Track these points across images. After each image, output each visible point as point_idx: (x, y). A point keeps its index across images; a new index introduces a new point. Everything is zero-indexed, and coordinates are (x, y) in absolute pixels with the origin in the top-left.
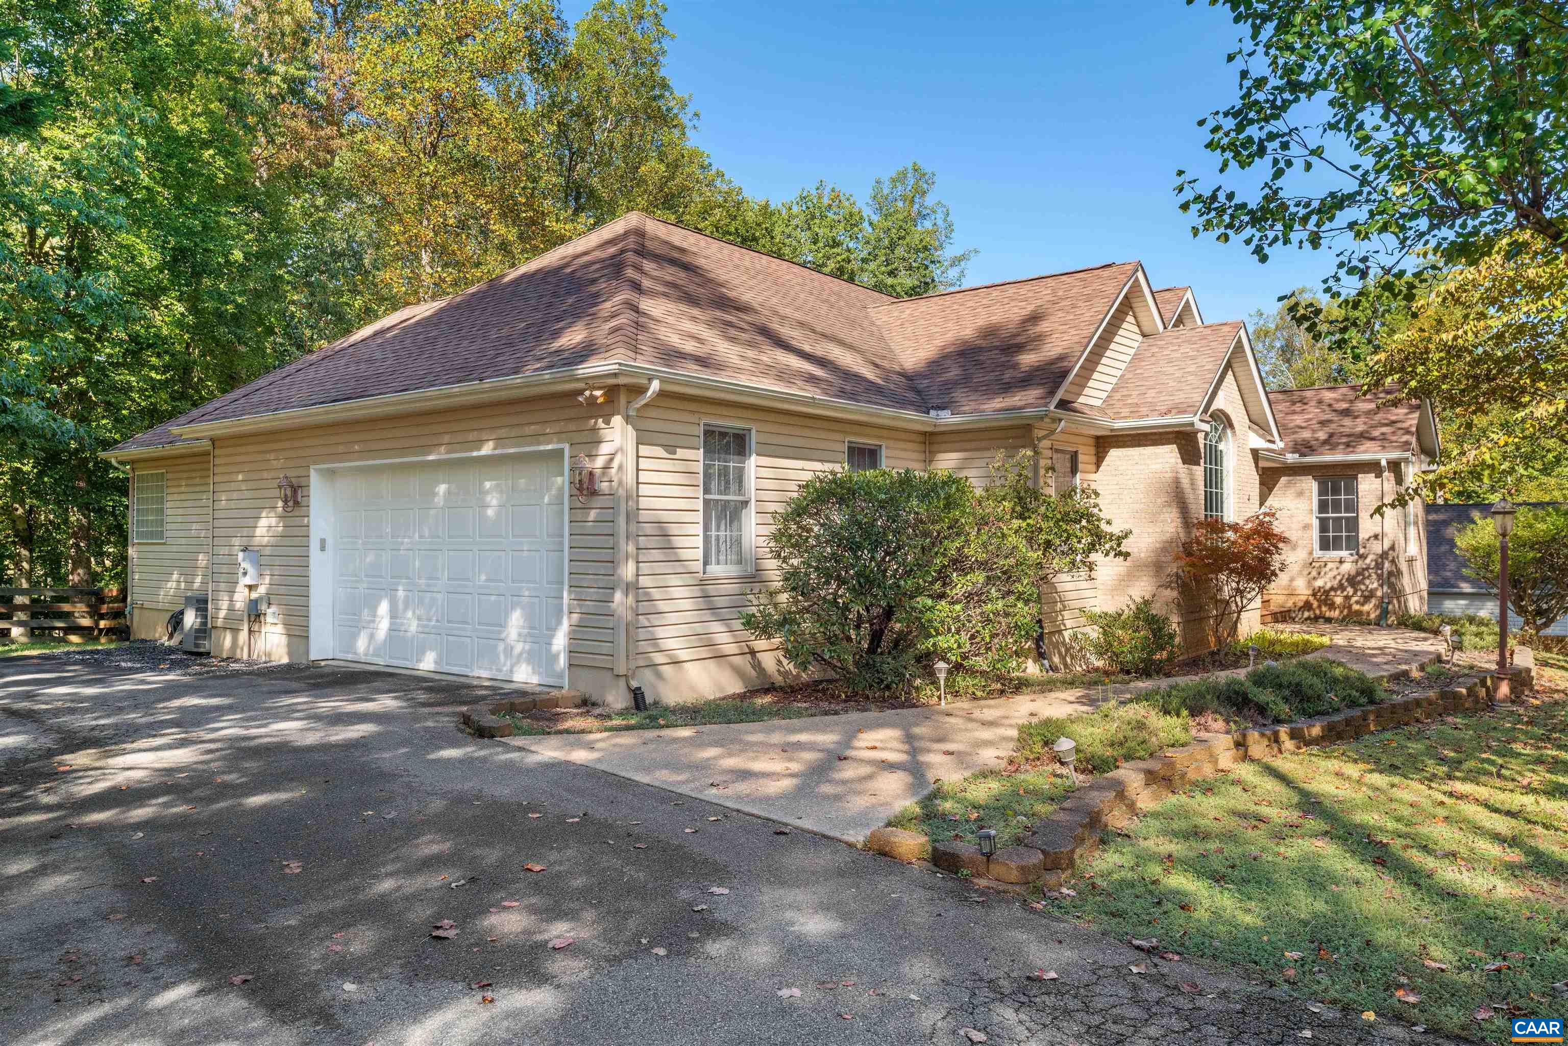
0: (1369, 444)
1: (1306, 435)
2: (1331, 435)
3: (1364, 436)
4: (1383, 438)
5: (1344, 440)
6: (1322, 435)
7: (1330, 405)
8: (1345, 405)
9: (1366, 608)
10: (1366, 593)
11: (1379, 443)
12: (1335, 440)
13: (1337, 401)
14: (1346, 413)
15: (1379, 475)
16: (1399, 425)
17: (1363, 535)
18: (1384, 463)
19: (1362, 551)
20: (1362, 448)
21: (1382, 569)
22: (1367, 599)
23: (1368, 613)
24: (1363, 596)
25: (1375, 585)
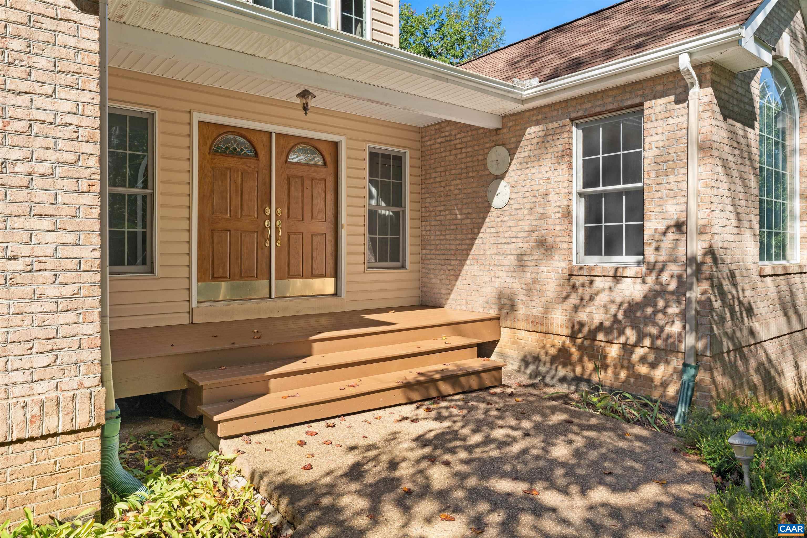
9: (659, 374)
10: (660, 343)
17: (652, 225)
19: (651, 256)
22: (661, 354)
23: (664, 385)
24: (653, 348)
25: (676, 328)
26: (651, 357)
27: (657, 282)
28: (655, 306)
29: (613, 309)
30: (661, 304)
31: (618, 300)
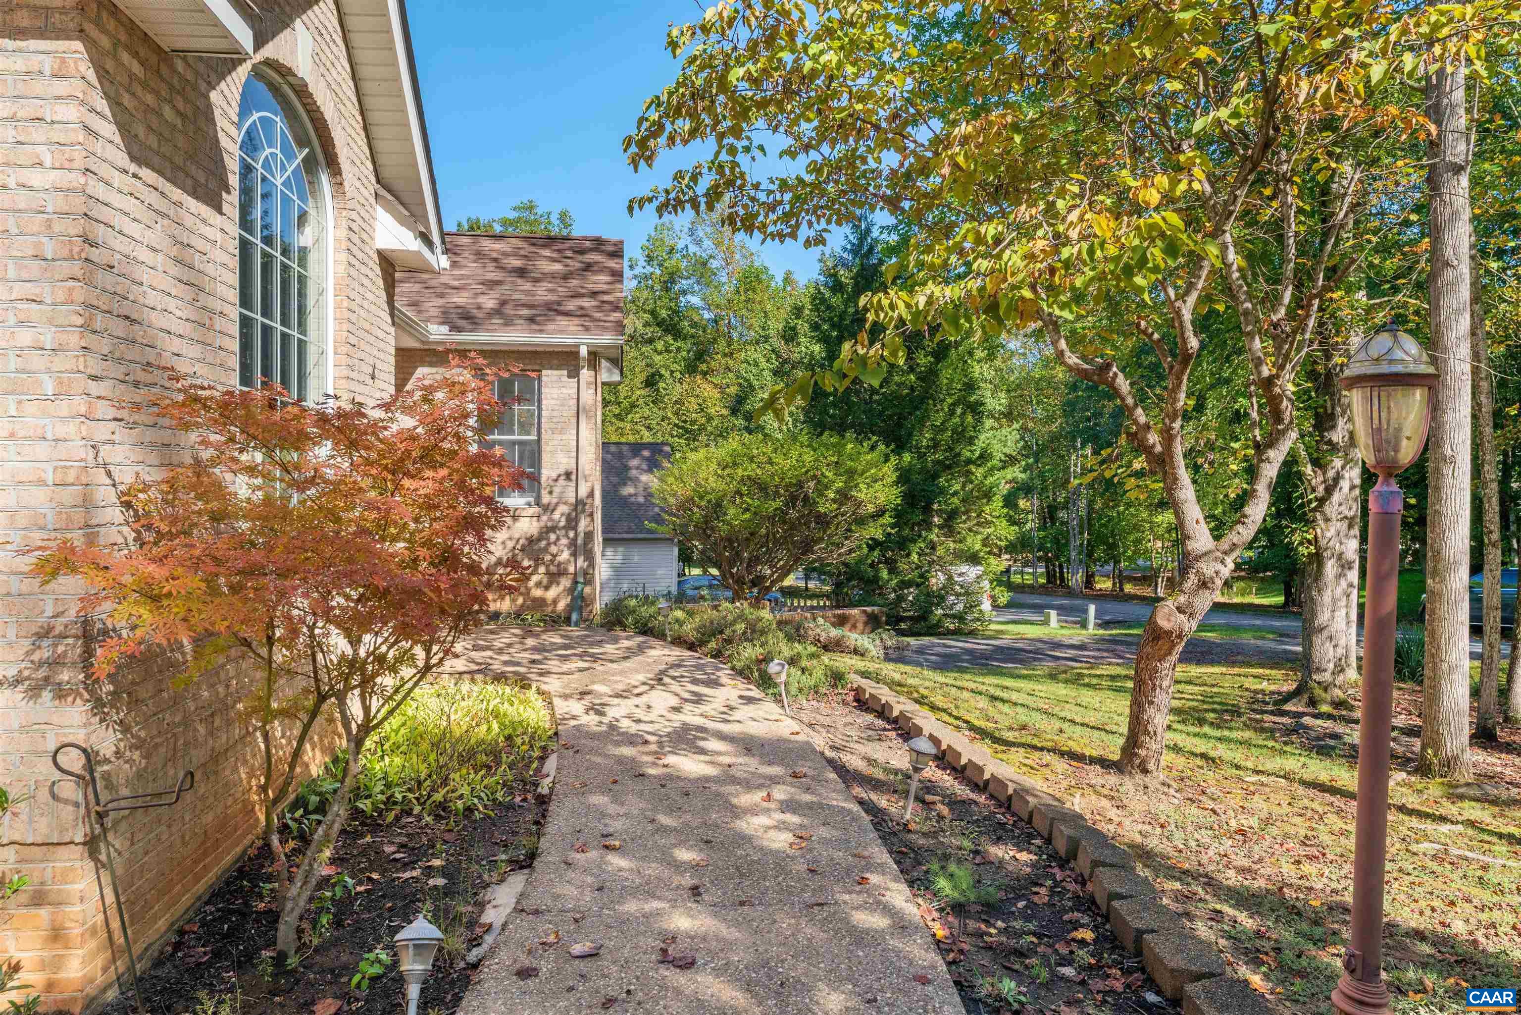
0: (563, 321)
1: (460, 299)
2: (503, 303)
3: (554, 310)
4: (582, 314)
5: (525, 312)
6: (489, 302)
7: (495, 260)
8: (517, 263)
9: (551, 594)
10: (553, 569)
11: (577, 321)
12: (509, 310)
13: (506, 255)
14: (521, 272)
15: (574, 373)
16: (606, 298)
17: (547, 473)
18: (584, 351)
19: (546, 499)
20: (551, 327)
21: (575, 528)
22: (554, 577)
23: (555, 602)
24: (548, 573)
25: (565, 555)
26: (545, 581)
27: (550, 519)
28: (548, 539)
29: (510, 544)
30: (553, 537)
31: (517, 536)
